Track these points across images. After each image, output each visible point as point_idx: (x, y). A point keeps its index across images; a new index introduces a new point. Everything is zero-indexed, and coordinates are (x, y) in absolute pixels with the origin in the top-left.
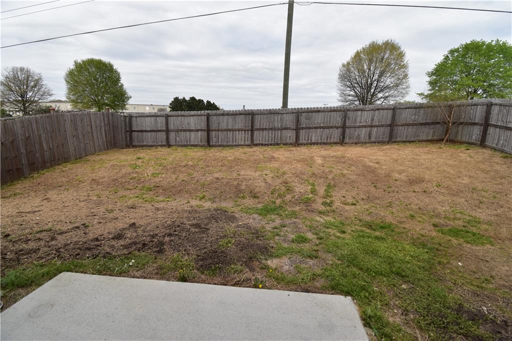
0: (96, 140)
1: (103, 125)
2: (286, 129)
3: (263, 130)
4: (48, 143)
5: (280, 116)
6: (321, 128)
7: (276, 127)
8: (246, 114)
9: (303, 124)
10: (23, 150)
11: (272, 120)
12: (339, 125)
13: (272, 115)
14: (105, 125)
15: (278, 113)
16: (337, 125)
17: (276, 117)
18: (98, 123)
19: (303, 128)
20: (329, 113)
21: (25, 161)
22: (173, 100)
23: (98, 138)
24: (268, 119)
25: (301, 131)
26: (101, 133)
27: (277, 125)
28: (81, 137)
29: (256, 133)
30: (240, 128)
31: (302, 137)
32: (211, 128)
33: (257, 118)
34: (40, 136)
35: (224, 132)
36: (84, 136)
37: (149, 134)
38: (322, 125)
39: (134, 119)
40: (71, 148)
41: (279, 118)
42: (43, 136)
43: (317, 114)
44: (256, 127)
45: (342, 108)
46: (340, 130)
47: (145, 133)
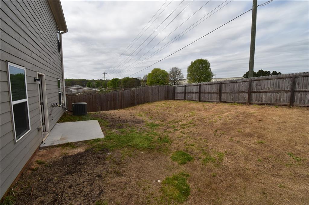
0: (159, 96)
1: (163, 90)
2: (242, 92)
3: (227, 93)
4: (143, 96)
5: (238, 84)
6: (270, 92)
7: (235, 91)
8: (218, 84)
9: (255, 89)
10: (136, 98)
11: (233, 86)
12: (288, 89)
13: (233, 83)
14: (164, 91)
15: (237, 82)
16: (286, 89)
17: (235, 85)
18: (161, 90)
19: (254, 92)
20: (278, 80)
21: (136, 101)
22: (245, 74)
23: (160, 95)
24: (230, 86)
25: (253, 94)
26: (162, 93)
27: (236, 89)
28: (154, 94)
29: (223, 95)
30: (214, 92)
31: (254, 99)
32: (201, 92)
33: (224, 86)
34: (141, 94)
35: (207, 94)
36: (155, 94)
37: (180, 94)
38: (271, 90)
39: (176, 88)
40: (150, 98)
41: (237, 86)
42: (142, 94)
43: (266, 81)
44: (223, 91)
45: (291, 76)
46: (289, 94)
47: (179, 94)
